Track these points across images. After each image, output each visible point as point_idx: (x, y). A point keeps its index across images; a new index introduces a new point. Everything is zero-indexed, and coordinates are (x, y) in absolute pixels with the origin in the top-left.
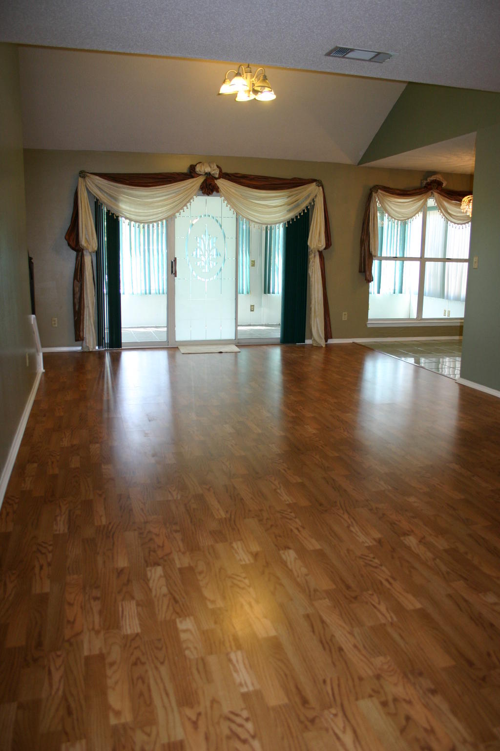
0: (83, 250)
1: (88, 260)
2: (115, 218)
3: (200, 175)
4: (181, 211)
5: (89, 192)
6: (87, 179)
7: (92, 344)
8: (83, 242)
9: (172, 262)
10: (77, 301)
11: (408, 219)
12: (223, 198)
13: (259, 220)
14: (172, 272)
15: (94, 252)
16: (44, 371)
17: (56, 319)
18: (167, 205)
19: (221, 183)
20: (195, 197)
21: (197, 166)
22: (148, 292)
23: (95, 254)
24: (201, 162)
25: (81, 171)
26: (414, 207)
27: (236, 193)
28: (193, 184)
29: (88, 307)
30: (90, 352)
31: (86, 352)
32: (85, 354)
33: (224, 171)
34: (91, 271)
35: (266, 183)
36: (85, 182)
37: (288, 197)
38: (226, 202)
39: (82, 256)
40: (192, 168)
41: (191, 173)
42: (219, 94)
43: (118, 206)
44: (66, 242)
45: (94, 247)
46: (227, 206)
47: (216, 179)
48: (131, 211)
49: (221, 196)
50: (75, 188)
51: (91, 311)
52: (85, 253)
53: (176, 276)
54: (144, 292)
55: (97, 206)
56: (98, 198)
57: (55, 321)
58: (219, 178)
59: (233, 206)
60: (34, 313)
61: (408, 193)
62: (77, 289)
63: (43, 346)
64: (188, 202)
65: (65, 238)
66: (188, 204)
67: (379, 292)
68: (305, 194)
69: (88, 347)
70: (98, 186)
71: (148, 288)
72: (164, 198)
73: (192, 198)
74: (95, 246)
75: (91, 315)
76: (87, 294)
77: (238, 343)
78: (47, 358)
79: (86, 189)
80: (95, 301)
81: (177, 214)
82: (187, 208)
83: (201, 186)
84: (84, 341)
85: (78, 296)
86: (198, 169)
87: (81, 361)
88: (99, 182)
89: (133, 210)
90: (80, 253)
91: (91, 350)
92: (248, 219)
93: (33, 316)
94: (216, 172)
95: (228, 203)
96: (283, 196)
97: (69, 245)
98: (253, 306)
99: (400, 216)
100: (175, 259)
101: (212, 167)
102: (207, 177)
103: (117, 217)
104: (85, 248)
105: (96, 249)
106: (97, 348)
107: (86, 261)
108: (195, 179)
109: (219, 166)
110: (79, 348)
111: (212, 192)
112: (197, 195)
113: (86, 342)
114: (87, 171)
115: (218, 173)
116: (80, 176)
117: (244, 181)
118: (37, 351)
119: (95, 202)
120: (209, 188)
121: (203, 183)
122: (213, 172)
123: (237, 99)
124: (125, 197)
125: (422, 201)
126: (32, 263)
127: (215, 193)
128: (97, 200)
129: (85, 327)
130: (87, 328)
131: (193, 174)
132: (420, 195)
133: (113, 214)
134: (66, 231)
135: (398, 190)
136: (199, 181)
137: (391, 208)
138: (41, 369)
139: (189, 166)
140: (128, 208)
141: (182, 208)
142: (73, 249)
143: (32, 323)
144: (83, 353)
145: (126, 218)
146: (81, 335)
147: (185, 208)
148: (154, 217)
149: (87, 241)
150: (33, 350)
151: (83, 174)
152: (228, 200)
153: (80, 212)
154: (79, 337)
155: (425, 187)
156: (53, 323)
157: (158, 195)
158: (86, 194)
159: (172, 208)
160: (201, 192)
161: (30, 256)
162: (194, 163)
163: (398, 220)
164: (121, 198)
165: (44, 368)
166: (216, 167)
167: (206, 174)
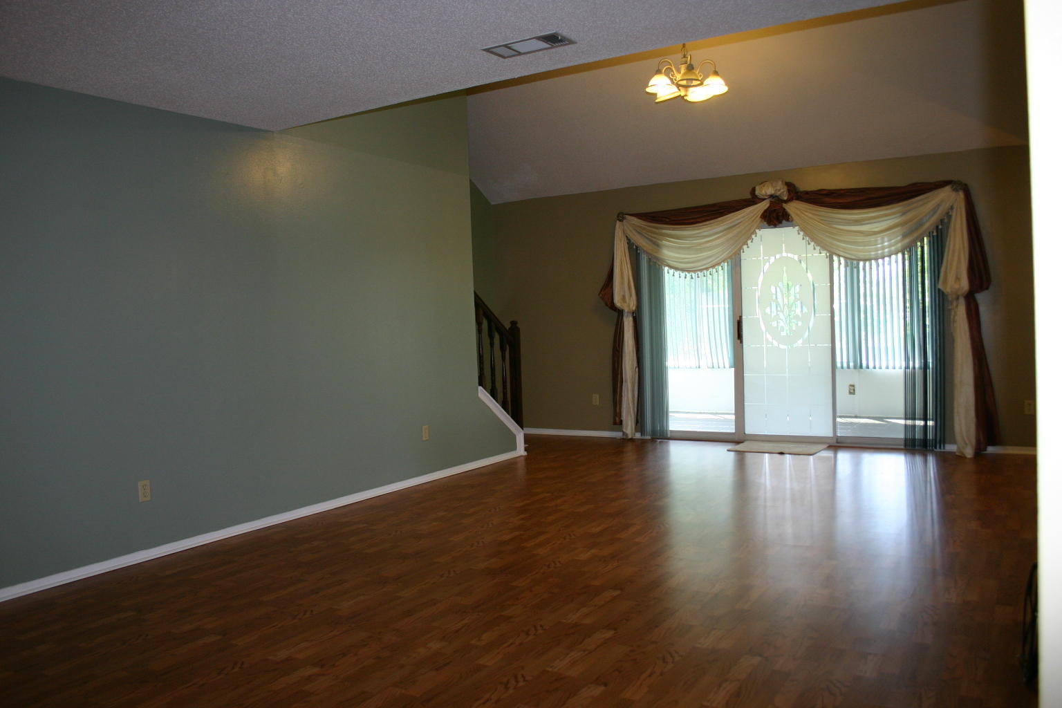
0: (620, 312)
2: (657, 267)
3: (763, 199)
5: (626, 239)
6: (625, 223)
7: (631, 430)
8: (617, 301)
9: (736, 322)
12: (797, 228)
14: (737, 337)
15: (633, 312)
17: (597, 396)
19: (793, 208)
20: (757, 231)
21: (757, 188)
24: (760, 183)
25: (619, 214)
28: (754, 213)
30: (626, 440)
34: (632, 336)
35: (862, 198)
36: (623, 226)
37: (901, 216)
38: (801, 233)
39: (623, 317)
40: (752, 191)
41: (753, 200)
43: (661, 254)
45: (631, 306)
46: (804, 239)
47: (786, 202)
49: (794, 226)
53: (743, 342)
56: (638, 245)
58: (789, 200)
62: (616, 359)
64: (748, 239)
68: (931, 205)
70: (638, 231)
73: (754, 232)
74: (632, 304)
76: (625, 364)
77: (838, 443)
79: (623, 236)
83: (764, 214)
85: (616, 368)
86: (759, 191)
89: (680, 256)
91: (630, 437)
94: (783, 192)
95: (805, 234)
96: (894, 214)
98: (854, 386)
100: (741, 316)
101: (777, 185)
102: (771, 201)
103: (661, 265)
104: (621, 308)
105: (634, 308)
108: (756, 206)
109: (788, 181)
111: (781, 221)
112: (760, 228)
114: (625, 212)
115: (786, 193)
116: (619, 220)
117: (827, 200)
119: (634, 250)
120: (776, 217)
121: (766, 210)
122: (778, 193)
124: (669, 241)
127: (784, 222)
128: (637, 248)
129: (623, 407)
133: (656, 263)
136: (763, 206)
139: (747, 190)
140: (673, 255)
141: (741, 248)
145: (671, 267)
147: (745, 247)
148: (705, 262)
149: (624, 299)
151: (621, 217)
152: (806, 231)
153: (615, 263)
156: (594, 400)
157: (706, 233)
158: (623, 241)
160: (764, 222)
162: (754, 185)
164: (664, 242)
165: (526, 449)
166: (783, 185)
167: (771, 196)
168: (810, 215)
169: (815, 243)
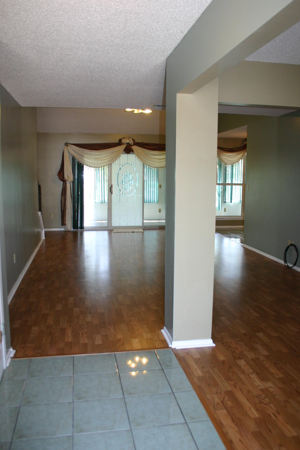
0: (66, 181)
1: (68, 186)
2: (82, 165)
3: (124, 144)
4: (115, 162)
5: (69, 153)
6: (68, 147)
7: (70, 227)
8: (66, 177)
9: (110, 187)
10: (63, 206)
11: (234, 164)
12: (136, 155)
13: (154, 166)
14: (110, 192)
15: (71, 182)
16: (45, 239)
17: (53, 215)
18: (107, 159)
19: (135, 148)
20: (121, 155)
21: (122, 139)
22: (103, 201)
23: (72, 183)
24: (124, 138)
26: (238, 157)
27: (142, 152)
28: (121, 148)
29: (68, 209)
30: (69, 231)
31: (67, 231)
32: (66, 232)
33: (136, 141)
34: (70, 191)
35: (157, 147)
36: (68, 148)
38: (137, 157)
39: (66, 184)
40: (120, 140)
41: (120, 143)
42: (125, 111)
43: (83, 160)
44: (58, 177)
45: (71, 180)
46: (138, 159)
47: (132, 146)
48: (90, 162)
49: (134, 154)
50: (63, 152)
51: (69, 211)
52: (67, 182)
53: (112, 194)
54: (101, 201)
55: (74, 159)
56: (74, 156)
57: (52, 215)
58: (134, 145)
59: (141, 159)
60: (40, 210)
61: (233, 150)
62: (63, 200)
63: (45, 228)
64: (118, 157)
65: (58, 175)
66: (118, 158)
67: (231, 202)
69: (67, 228)
70: (74, 151)
71: (103, 200)
72: (107, 155)
73: (120, 155)
74: (71, 179)
75: (70, 213)
76: (68, 202)
77: (144, 228)
78: (46, 233)
79: (68, 152)
80: (72, 206)
81: (113, 163)
82: (118, 160)
83: (124, 149)
84: (66, 226)
85: (63, 203)
86: (123, 141)
87: (64, 235)
88: (75, 148)
89: (91, 161)
90: (65, 183)
91: (69, 230)
92: (149, 166)
93: (40, 212)
94: (132, 142)
95: (138, 158)
97: (59, 178)
98: (161, 209)
99: (229, 162)
100: (112, 185)
101: (130, 140)
102: (127, 145)
103: (83, 165)
104: (67, 180)
105: (72, 180)
106: (72, 229)
107: (67, 186)
108: (122, 146)
109: (134, 139)
110: (63, 229)
111: (130, 152)
112: (122, 154)
113: (67, 226)
114: (69, 142)
115: (133, 143)
117: (146, 146)
118: (42, 229)
119: (73, 158)
120: (128, 150)
121: (125, 148)
122: (130, 143)
123: (135, 112)
124: (87, 155)
125: (242, 154)
126: (41, 188)
127: (131, 153)
128: (73, 157)
129: (66, 219)
130: (67, 219)
131: (120, 144)
132: (240, 151)
133: (81, 163)
134: (58, 172)
135: (228, 149)
136: (124, 147)
137: (224, 158)
138: (43, 237)
139: (118, 140)
140: (88, 161)
141: (115, 160)
142: (61, 180)
143: (39, 215)
144: (65, 231)
145: (87, 166)
146: (65, 223)
147: (116, 160)
148: (101, 165)
149: (68, 176)
150: (39, 230)
151: (66, 144)
152: (139, 156)
153: (65, 162)
154: (63, 224)
155: (243, 147)
156: (51, 216)
157: (102, 154)
158: (68, 154)
159: (110, 161)
160: (124, 152)
161: (40, 184)
162: (121, 138)
163: (229, 164)
164: (85, 156)
165: (45, 237)
166: (131, 140)
167: (127, 143)
168: (141, 151)
169: (141, 161)
